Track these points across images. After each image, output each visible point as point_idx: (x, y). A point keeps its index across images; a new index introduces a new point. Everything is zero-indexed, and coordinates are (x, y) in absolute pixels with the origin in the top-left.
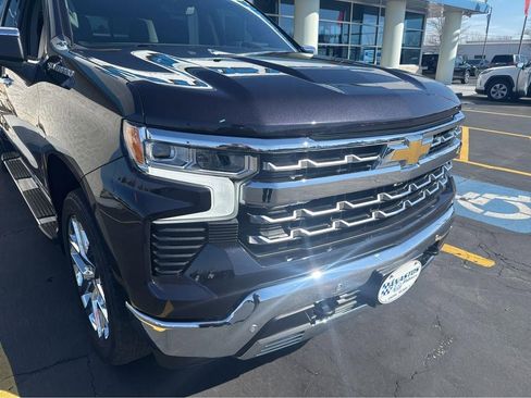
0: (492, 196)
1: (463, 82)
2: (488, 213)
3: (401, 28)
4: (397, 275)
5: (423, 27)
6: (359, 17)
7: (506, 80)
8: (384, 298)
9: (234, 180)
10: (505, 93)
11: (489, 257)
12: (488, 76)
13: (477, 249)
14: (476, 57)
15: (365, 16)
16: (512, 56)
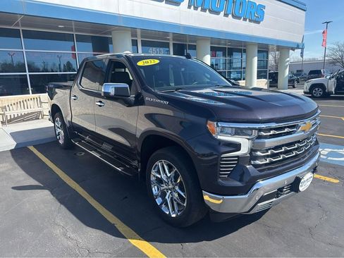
0: (330, 150)
1: (294, 87)
2: (329, 158)
3: (256, 59)
4: (305, 178)
5: (267, 58)
6: (231, 54)
7: (321, 86)
8: (301, 189)
9: (249, 139)
10: (321, 93)
11: (336, 178)
12: (310, 84)
13: (328, 175)
14: (297, 71)
15: (234, 53)
16: (320, 71)
